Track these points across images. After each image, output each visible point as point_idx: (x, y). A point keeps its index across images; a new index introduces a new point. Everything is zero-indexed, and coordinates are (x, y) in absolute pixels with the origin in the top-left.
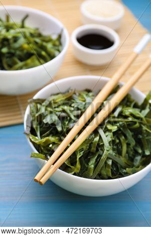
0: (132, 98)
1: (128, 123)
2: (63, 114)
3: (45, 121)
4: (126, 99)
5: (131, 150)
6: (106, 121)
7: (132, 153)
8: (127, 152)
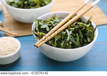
0: (82, 20)
1: (80, 28)
2: (50, 25)
3: (42, 27)
4: (79, 20)
5: (82, 40)
6: (69, 26)
7: (82, 41)
8: (79, 41)
